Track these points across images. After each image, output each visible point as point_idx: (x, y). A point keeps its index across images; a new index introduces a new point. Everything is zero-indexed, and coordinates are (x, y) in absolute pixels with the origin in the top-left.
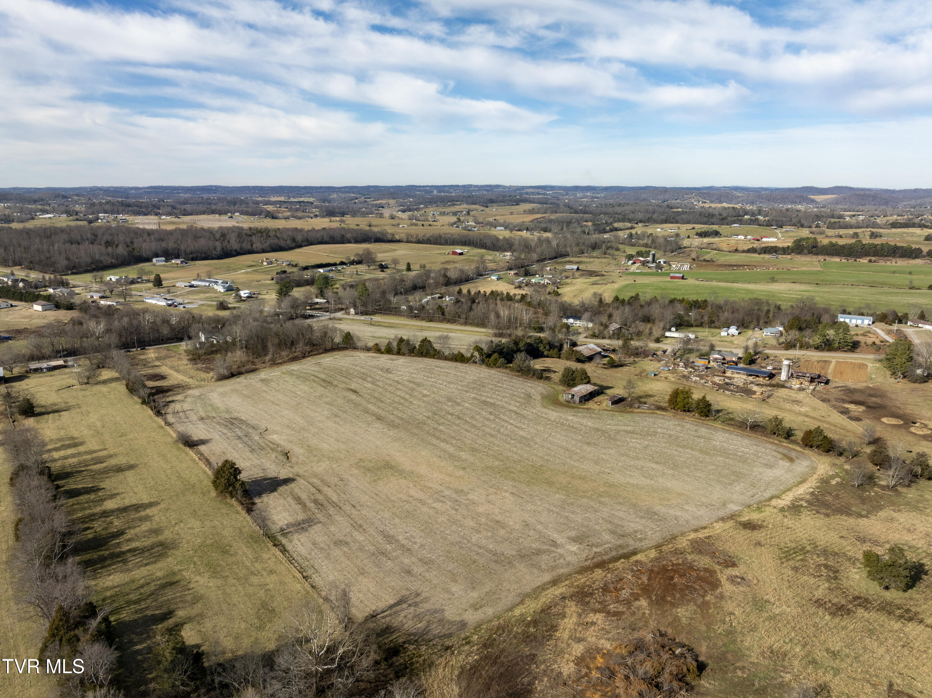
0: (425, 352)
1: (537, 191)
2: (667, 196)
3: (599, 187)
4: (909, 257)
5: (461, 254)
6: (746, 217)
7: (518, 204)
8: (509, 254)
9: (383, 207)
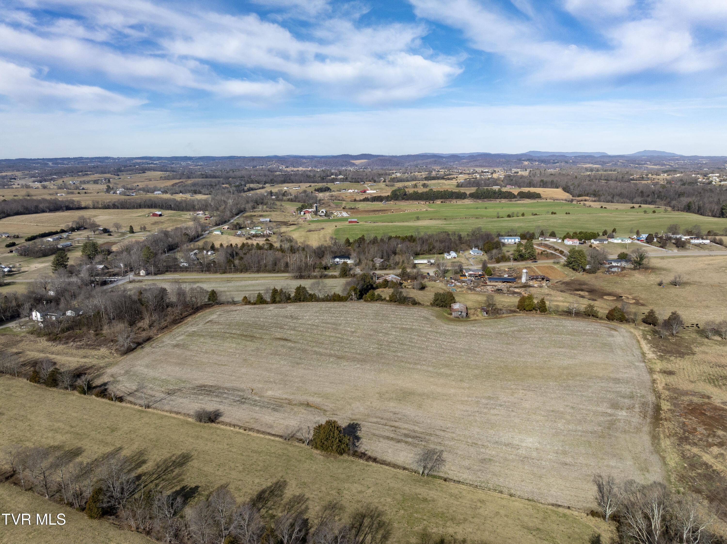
0: (302, 297)
1: (144, 161)
2: (255, 163)
3: (194, 157)
4: (461, 198)
5: (160, 215)
6: (332, 176)
7: (144, 172)
8: (201, 213)
9: (15, 179)
